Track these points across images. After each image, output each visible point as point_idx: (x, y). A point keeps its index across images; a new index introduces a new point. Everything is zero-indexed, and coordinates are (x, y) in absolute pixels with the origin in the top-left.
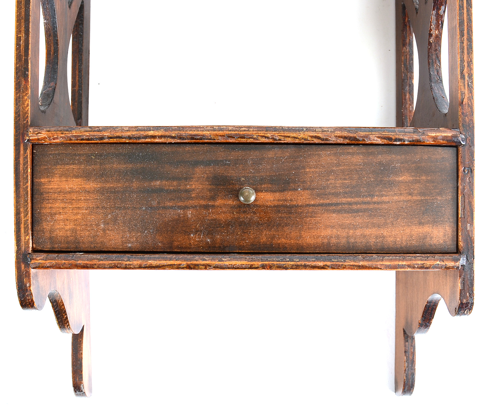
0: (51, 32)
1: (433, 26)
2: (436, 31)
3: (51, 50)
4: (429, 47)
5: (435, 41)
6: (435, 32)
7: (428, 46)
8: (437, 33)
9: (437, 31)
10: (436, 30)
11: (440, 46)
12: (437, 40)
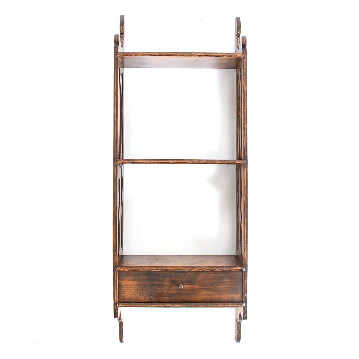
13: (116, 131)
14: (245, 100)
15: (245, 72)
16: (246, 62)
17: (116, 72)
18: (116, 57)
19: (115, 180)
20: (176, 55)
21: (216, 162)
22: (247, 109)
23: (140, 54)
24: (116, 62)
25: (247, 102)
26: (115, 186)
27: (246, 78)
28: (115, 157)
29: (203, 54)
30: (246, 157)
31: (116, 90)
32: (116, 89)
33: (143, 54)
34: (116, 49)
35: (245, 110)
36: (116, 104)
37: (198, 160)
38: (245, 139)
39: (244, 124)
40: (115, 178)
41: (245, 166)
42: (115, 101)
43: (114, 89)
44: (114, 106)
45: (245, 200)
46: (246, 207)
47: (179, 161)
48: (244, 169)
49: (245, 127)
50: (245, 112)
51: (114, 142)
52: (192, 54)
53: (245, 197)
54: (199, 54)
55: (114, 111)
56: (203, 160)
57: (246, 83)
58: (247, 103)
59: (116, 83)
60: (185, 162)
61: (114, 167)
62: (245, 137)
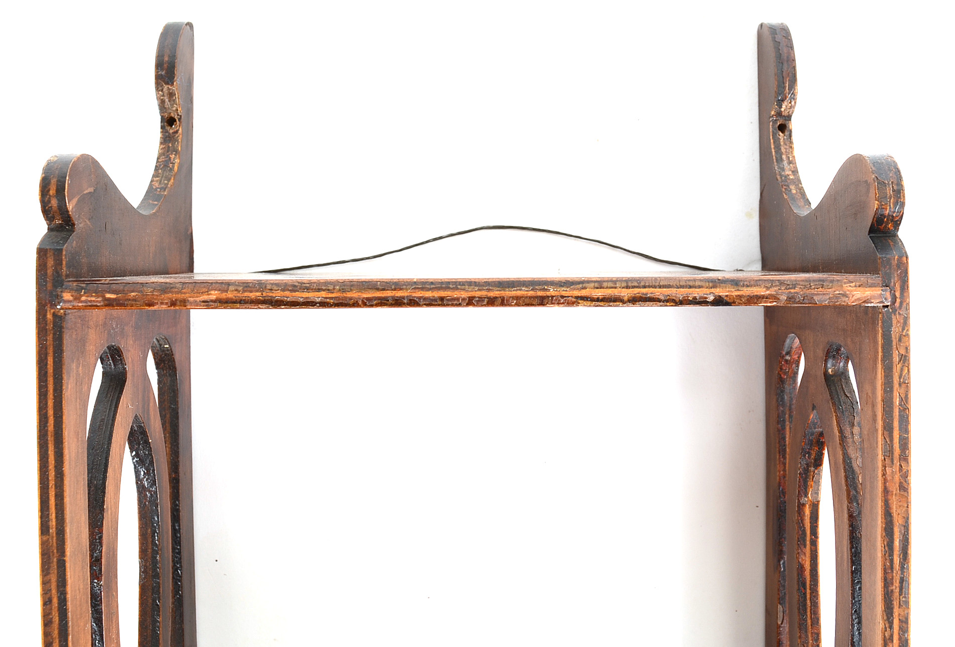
14: (897, 584)
15: (897, 402)
16: (904, 337)
17: (51, 412)
18: (49, 316)
20: (442, 299)
23: (205, 297)
24: (50, 351)
27: (905, 445)
29: (626, 293)
31: (53, 531)
32: (53, 523)
33: (224, 296)
34: (50, 262)
36: (56, 619)
43: (44, 528)
52: (552, 291)
54: (599, 293)
57: (905, 475)
59: (52, 483)
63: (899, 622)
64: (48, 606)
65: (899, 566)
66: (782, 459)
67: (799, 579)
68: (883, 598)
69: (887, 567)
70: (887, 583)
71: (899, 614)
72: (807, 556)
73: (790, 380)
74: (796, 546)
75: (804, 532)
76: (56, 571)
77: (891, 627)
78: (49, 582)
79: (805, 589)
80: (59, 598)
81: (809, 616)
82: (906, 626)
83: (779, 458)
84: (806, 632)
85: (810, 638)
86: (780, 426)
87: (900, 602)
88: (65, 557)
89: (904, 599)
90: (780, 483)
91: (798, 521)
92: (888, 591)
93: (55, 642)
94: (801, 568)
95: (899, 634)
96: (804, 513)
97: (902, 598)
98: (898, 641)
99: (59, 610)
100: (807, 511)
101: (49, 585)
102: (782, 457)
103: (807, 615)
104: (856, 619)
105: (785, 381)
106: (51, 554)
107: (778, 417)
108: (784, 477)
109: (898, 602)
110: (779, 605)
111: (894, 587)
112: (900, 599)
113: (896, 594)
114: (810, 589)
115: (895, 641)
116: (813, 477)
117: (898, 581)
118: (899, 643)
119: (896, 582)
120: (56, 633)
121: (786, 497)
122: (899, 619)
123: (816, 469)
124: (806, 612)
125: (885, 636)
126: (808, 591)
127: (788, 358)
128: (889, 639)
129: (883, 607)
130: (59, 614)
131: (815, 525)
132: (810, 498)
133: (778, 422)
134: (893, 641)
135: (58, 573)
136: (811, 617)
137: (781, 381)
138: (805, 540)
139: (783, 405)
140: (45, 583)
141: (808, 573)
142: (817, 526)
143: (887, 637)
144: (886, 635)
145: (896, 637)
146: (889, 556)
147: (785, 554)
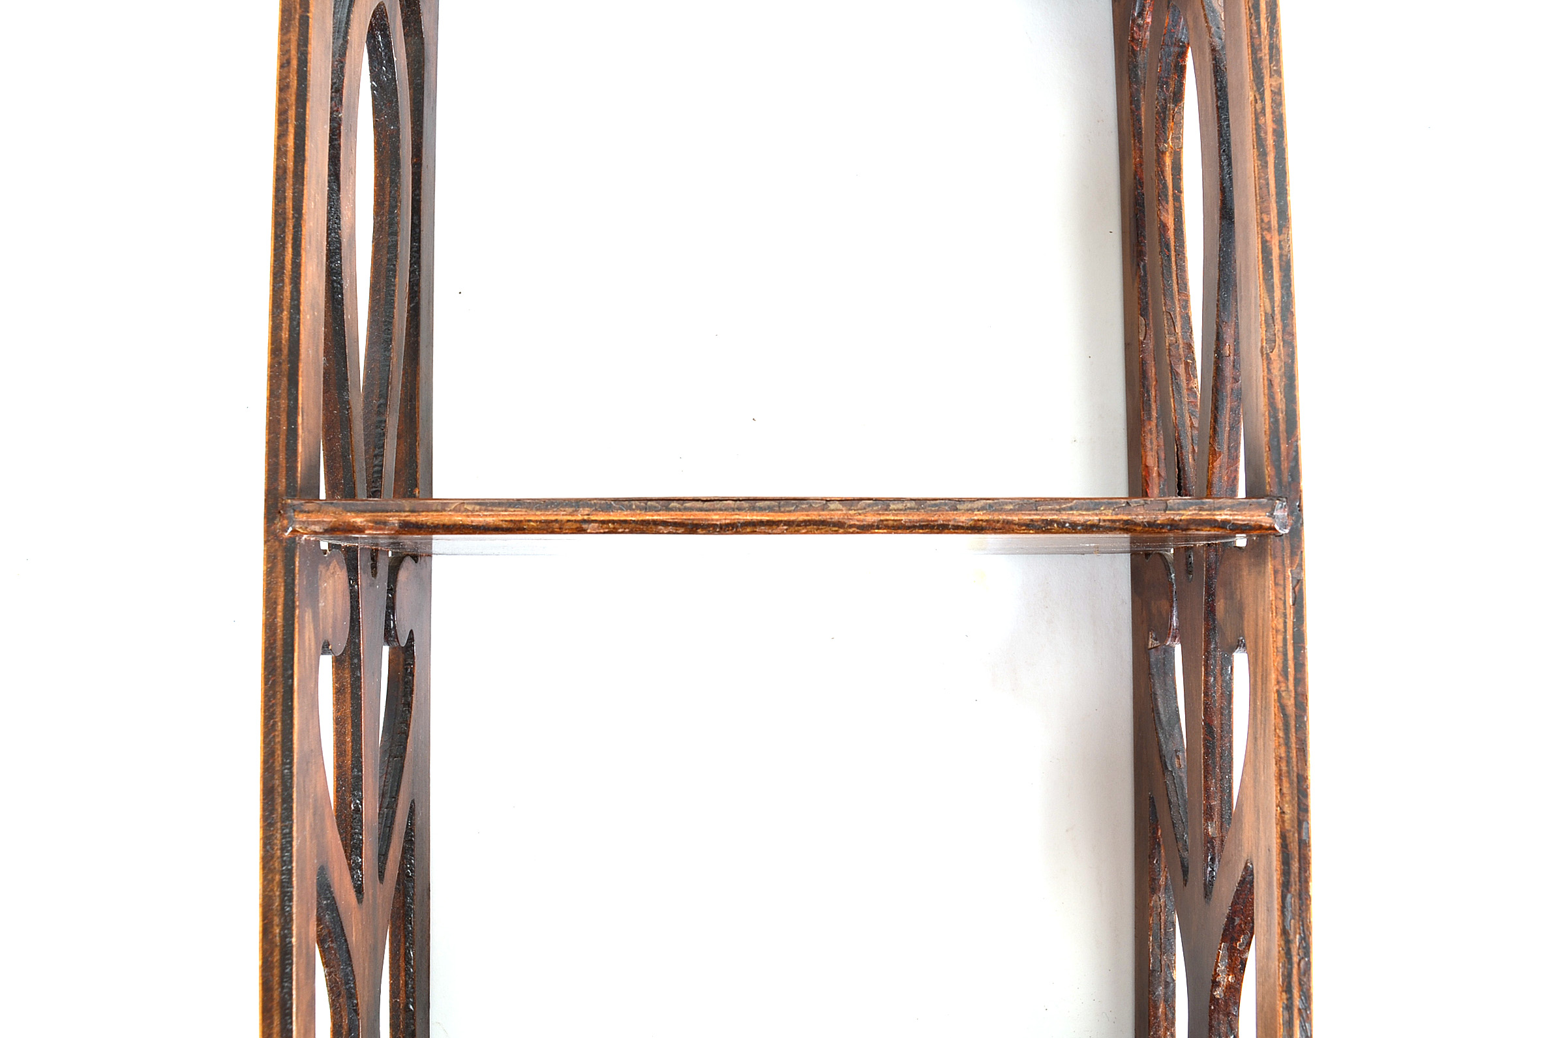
0: (342, 989)
1: (1222, 967)
2: (1228, 978)
3: (341, 1025)
4: (1212, 1008)
5: (1225, 996)
6: (1225, 979)
7: (1208, 1004)
8: (1230, 980)
9: (1230, 977)
10: (1229, 975)
11: (1237, 1004)
12: (1231, 992)
13: (288, 288)
19: (279, 662)
21: (1063, 517)
22: (1279, 120)
25: (1278, 62)
26: (279, 710)
28: (282, 485)
30: (1286, 477)
35: (1270, 126)
36: (294, 83)
37: (920, 503)
38: (1279, 341)
39: (1264, 227)
40: (279, 643)
41: (1287, 544)
42: (288, 62)
44: (281, 101)
45: (1287, 808)
46: (1295, 866)
47: (771, 509)
48: (1276, 572)
49: (1276, 252)
50: (1270, 141)
51: (271, 366)
53: (1286, 785)
55: (281, 135)
56: (960, 501)
58: (1279, 73)
60: (825, 515)
61: (270, 559)
62: (1278, 326)
63: (1272, 94)
64: (285, 69)
65: (1267, 30)
66: (1138, 144)
67: (1160, 239)
68: (1251, 66)
69: (1253, 31)
70: (1255, 49)
71: (1271, 85)
72: (1170, 213)
73: (1143, 53)
74: (1156, 203)
75: (1165, 186)
76: (297, 30)
77: (1262, 99)
78: (289, 41)
79: (1169, 250)
80: (299, 59)
81: (1175, 281)
82: (1279, 98)
83: (1134, 143)
84: (1172, 298)
85: (1177, 306)
86: (1134, 106)
87: (1270, 71)
88: (308, 12)
89: (1275, 68)
90: (1136, 172)
91: (1158, 172)
92: (1256, 58)
93: (291, 110)
94: (1164, 226)
95: (1272, 106)
96: (1165, 163)
97: (1273, 66)
98: (1271, 116)
99: (298, 72)
100: (1168, 161)
101: (288, 45)
102: (1138, 141)
103: (1172, 280)
104: (1225, 160)
105: (1139, 54)
106: (293, 11)
107: (1131, 96)
108: (1141, 165)
109: (1269, 71)
110: (1140, 317)
111: (1263, 54)
112: (1270, 67)
113: (1266, 62)
114: (1175, 252)
115: (1267, 115)
116: (1173, 117)
117: (1267, 47)
118: (1273, 118)
119: (1265, 48)
120: (292, 99)
121: (1144, 189)
122: (1271, 91)
123: (1176, 106)
124: (1171, 277)
125: (1256, 110)
126: (1173, 253)
127: (1140, 21)
128: (1261, 112)
129: (1252, 76)
130: (298, 77)
131: (1178, 177)
132: (1171, 144)
133: (1131, 103)
134: (1265, 115)
135: (300, 30)
136: (1178, 282)
137: (1134, 55)
138: (1166, 196)
139: (1137, 82)
140: (284, 43)
141: (1172, 233)
142: (1180, 179)
143: (1259, 111)
144: (1257, 108)
145: (1268, 110)
146: (1255, 19)
147: (1145, 256)
